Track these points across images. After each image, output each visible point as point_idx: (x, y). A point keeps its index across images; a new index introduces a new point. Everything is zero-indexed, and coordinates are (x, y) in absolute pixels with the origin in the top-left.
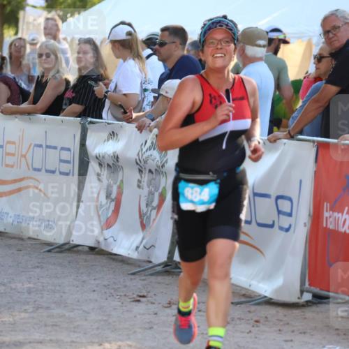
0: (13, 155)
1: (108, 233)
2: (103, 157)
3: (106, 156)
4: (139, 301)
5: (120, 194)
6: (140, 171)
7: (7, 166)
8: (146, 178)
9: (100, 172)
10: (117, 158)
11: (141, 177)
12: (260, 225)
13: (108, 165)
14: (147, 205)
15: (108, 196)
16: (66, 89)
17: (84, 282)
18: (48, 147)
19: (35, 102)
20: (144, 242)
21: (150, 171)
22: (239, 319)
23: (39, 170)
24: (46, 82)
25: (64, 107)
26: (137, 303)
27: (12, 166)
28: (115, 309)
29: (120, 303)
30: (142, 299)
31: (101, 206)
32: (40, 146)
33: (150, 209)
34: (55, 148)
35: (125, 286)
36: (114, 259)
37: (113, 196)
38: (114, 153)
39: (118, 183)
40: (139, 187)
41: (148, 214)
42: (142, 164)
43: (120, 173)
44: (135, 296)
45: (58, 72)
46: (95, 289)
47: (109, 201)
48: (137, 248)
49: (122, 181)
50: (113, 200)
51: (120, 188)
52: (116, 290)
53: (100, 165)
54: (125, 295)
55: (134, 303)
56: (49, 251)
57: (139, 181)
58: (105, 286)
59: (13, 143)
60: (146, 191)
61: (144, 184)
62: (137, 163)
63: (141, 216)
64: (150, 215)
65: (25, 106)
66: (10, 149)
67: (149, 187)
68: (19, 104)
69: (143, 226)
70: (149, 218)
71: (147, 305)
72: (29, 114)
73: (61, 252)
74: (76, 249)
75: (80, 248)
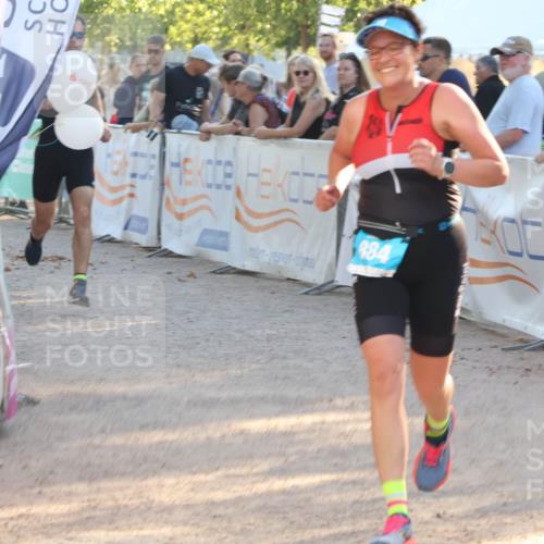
0: (268, 184)
7: (263, 197)
12: (533, 257)
16: (327, 110)
17: (335, 327)
18: (305, 174)
19: (292, 124)
22: (509, 367)
23: (295, 201)
24: (304, 103)
25: (323, 129)
27: (267, 197)
32: (296, 174)
34: (312, 175)
45: (317, 91)
46: (346, 334)
56: (306, 293)
59: (269, 171)
65: (281, 129)
66: (266, 177)
68: (275, 127)
72: (286, 137)
73: (319, 294)
74: (338, 290)
75: (343, 289)
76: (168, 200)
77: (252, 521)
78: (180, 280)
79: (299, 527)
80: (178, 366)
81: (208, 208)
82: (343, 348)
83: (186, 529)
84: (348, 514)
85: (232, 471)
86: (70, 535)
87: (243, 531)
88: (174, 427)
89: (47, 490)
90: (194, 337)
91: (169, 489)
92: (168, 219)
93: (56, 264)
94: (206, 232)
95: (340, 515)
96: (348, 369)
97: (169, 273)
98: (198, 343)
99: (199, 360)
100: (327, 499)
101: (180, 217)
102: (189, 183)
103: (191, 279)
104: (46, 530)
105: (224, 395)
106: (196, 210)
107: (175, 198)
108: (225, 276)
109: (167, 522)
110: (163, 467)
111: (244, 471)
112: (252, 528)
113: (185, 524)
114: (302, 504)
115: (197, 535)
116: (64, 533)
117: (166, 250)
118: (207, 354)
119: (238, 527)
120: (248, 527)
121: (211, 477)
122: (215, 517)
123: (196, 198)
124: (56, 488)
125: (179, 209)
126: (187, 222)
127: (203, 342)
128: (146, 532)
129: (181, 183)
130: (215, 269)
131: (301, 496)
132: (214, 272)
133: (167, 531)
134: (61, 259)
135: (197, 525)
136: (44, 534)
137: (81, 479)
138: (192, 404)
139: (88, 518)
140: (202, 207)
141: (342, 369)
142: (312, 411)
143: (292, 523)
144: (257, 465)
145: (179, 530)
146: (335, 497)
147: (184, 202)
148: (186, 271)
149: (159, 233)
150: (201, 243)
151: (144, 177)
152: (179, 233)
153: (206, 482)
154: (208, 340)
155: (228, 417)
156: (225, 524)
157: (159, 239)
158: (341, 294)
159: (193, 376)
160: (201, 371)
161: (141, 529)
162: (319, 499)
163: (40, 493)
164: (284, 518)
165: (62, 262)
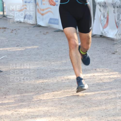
1: (105, 30)
2: (101, 3)
3: (102, 3)
4: (114, 54)
5: (108, 16)
6: (114, 7)
8: (116, 9)
9: (100, 8)
10: (105, 3)
11: (115, 9)
13: (103, 6)
14: (118, 19)
15: (104, 17)
17: (95, 47)
20: (118, 32)
21: (117, 7)
26: (113, 54)
28: (105, 57)
29: (107, 55)
30: (116, 53)
31: (102, 20)
33: (119, 21)
35: (111, 49)
36: (108, 39)
37: (106, 16)
38: (104, 1)
39: (107, 12)
40: (114, 13)
41: (118, 22)
42: (114, 5)
43: (107, 8)
44: (114, 52)
46: (99, 50)
47: (105, 18)
48: (116, 35)
49: (108, 11)
50: (106, 18)
51: (108, 14)
52: (107, 50)
53: (100, 6)
54: (110, 52)
55: (112, 54)
57: (114, 11)
58: (103, 49)
60: (117, 14)
61: (116, 12)
62: (112, 5)
63: (116, 23)
64: (119, 23)
67: (117, 13)
69: (117, 27)
70: (119, 24)
71: (117, 55)
74: (95, 36)
75: (97, 36)
76: (38, 9)
77: (73, 105)
78: (44, 34)
79: (89, 107)
80: (46, 60)
81: (51, 12)
82: (98, 54)
83: (52, 108)
84: (104, 103)
85: (66, 91)
86: (16, 110)
87: (71, 108)
88: (46, 78)
89: (7, 97)
90: (50, 51)
91: (46, 96)
92: (39, 15)
93: (4, 30)
94: (51, 19)
95: (101, 103)
96: (101, 60)
97: (40, 32)
98: (52, 53)
99: (52, 58)
100: (97, 98)
101: (42, 15)
102: (44, 4)
103: (47, 34)
104: (8, 109)
105: (61, 69)
106: (47, 12)
107: (40, 9)
108: (59, 33)
109: (46, 106)
110: (44, 89)
111: (70, 91)
112: (73, 107)
113: (52, 106)
114: (89, 100)
115: (56, 110)
116: (14, 110)
117: (39, 25)
118: (55, 56)
119: (69, 107)
120: (72, 107)
121: (59, 92)
122: (61, 104)
123: (47, 9)
124: (10, 96)
125: (42, 12)
126: (44, 16)
127: (53, 53)
128: (40, 109)
129: (42, 4)
130: (55, 30)
131: (88, 98)
132: (55, 31)
133: (46, 108)
134: (5, 28)
135: (56, 107)
136: (7, 110)
137: (18, 93)
138: (51, 71)
139: (21, 105)
140: (49, 11)
141: (99, 60)
142: (90, 73)
143: (86, 106)
144: (73, 89)
145: (50, 108)
146: (99, 98)
147: (43, 10)
148: (45, 31)
149: (36, 19)
150: (50, 22)
151: (29, 2)
152: (43, 20)
153: (58, 94)
154: (55, 52)
155: (63, 75)
156: (64, 106)
157: (36, 22)
158: (96, 37)
159: (51, 63)
160: (53, 62)
161: (38, 108)
162: (94, 98)
163: (5, 97)
164: (83, 104)
165: (6, 29)
